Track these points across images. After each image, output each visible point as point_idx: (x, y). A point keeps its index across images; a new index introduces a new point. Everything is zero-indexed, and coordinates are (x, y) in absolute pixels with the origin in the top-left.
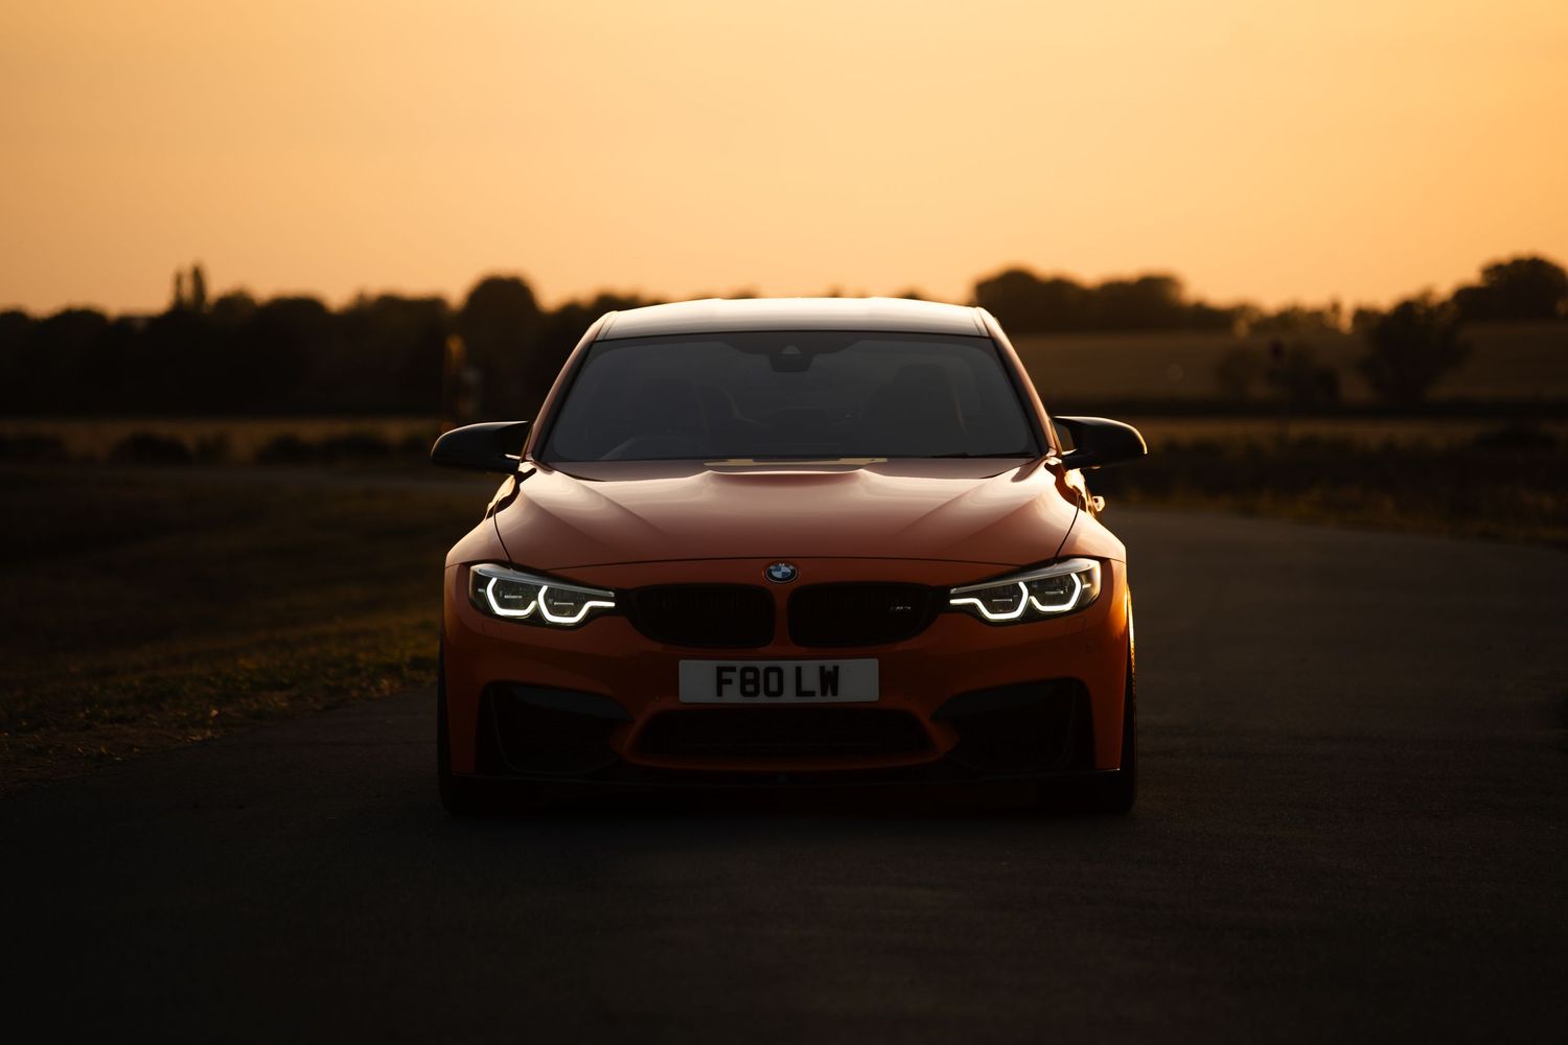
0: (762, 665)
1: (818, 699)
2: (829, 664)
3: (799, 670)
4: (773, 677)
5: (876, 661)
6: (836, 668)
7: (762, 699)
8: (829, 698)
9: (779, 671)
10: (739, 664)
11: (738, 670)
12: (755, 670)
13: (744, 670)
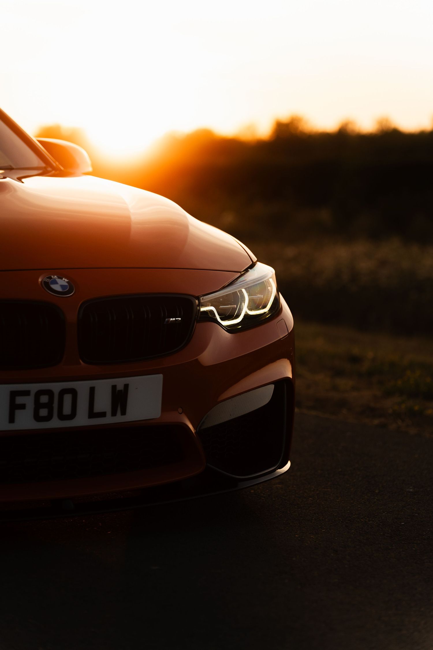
0: (56, 387)
1: (109, 420)
2: (120, 383)
3: (92, 390)
4: (68, 399)
5: (161, 376)
6: (126, 386)
7: (55, 423)
8: (119, 419)
9: (73, 392)
10: (34, 388)
11: (33, 394)
12: (49, 393)
13: (40, 393)
